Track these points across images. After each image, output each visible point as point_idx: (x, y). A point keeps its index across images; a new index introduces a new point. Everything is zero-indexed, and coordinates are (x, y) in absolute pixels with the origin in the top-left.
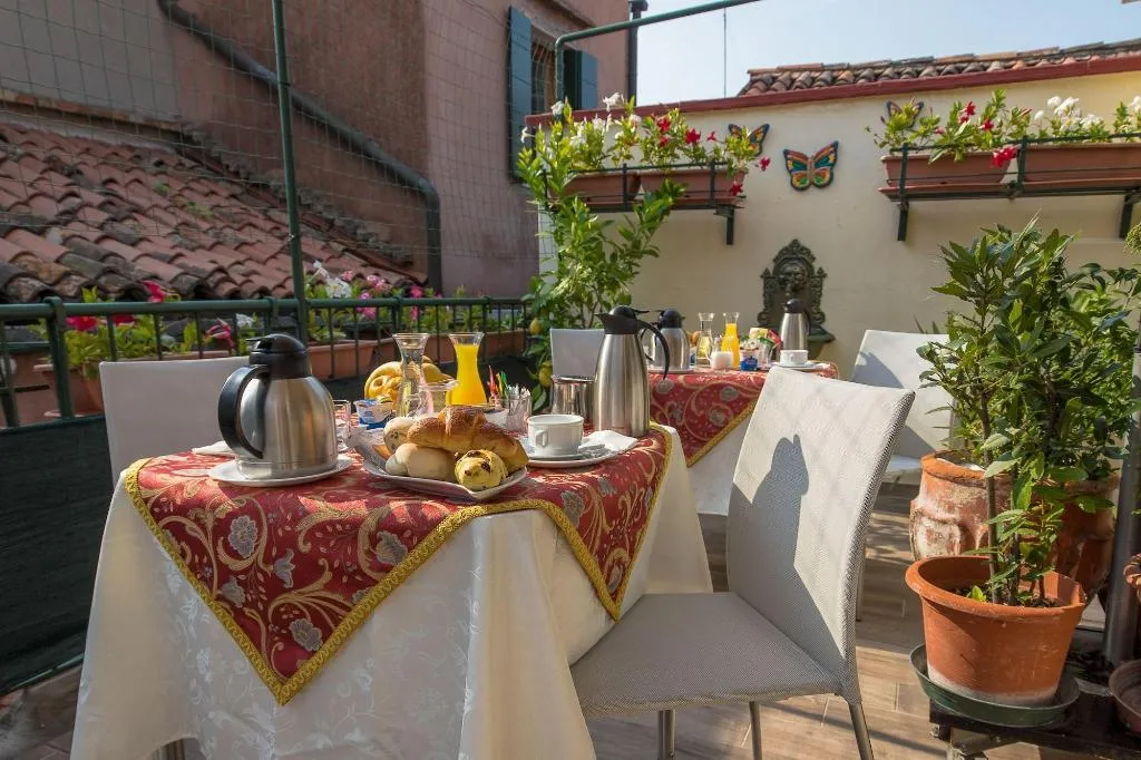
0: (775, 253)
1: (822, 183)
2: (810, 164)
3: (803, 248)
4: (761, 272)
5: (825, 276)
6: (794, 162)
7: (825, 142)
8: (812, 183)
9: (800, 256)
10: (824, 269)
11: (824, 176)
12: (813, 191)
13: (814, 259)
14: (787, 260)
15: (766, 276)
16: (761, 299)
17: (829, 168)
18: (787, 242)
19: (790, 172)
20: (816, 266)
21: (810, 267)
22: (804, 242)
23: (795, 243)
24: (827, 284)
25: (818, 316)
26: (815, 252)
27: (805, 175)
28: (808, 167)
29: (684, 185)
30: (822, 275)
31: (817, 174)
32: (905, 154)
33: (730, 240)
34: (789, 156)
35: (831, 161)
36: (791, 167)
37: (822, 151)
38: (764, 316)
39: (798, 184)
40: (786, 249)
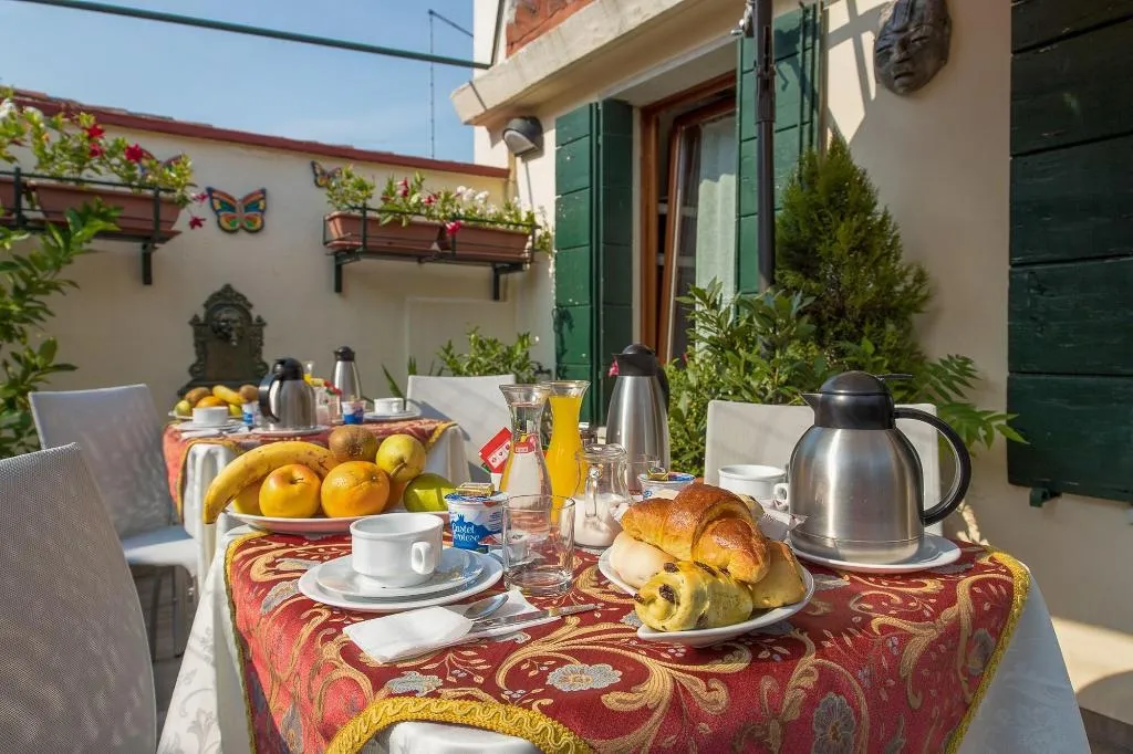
0: (205, 298)
1: (253, 228)
2: (239, 207)
3: (238, 295)
4: (189, 319)
5: (264, 324)
6: (222, 202)
7: (253, 188)
8: (242, 227)
9: (236, 302)
10: (263, 317)
11: (255, 222)
12: (243, 234)
13: (250, 306)
14: (220, 306)
15: (195, 322)
16: (193, 349)
17: (259, 213)
18: (218, 287)
19: (217, 212)
20: (254, 314)
21: (249, 317)
22: (239, 288)
23: (228, 288)
24: (266, 332)
25: (261, 367)
26: (250, 299)
27: (234, 217)
28: (238, 210)
29: (117, 209)
30: (261, 323)
31: (248, 218)
32: (364, 213)
33: (147, 278)
34: (214, 195)
35: (261, 208)
36: (218, 207)
37: (251, 195)
38: (197, 369)
39: (225, 225)
40: (219, 294)
